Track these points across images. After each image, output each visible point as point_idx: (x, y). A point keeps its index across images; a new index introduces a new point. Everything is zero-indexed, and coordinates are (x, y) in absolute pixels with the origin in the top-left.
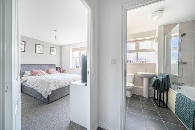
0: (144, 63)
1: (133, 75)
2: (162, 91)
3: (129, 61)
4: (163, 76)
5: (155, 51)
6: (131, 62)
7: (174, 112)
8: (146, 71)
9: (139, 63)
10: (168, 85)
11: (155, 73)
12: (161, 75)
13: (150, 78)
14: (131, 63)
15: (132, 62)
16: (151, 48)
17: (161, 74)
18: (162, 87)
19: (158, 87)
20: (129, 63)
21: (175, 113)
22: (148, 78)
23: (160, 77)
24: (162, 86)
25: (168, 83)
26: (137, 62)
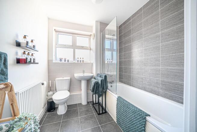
0: (82, 62)
1: (69, 78)
2: (101, 95)
3: (64, 60)
4: (101, 77)
5: (92, 50)
6: (66, 60)
7: (115, 120)
8: (84, 72)
9: (77, 62)
10: (106, 87)
11: (92, 73)
12: (99, 76)
13: (88, 81)
14: (66, 62)
15: (68, 60)
16: (88, 46)
17: (98, 74)
18: (101, 90)
19: (97, 91)
20: (64, 62)
21: (116, 122)
22: (86, 80)
23: (98, 79)
24: (101, 88)
25: (106, 85)
26: (74, 61)
